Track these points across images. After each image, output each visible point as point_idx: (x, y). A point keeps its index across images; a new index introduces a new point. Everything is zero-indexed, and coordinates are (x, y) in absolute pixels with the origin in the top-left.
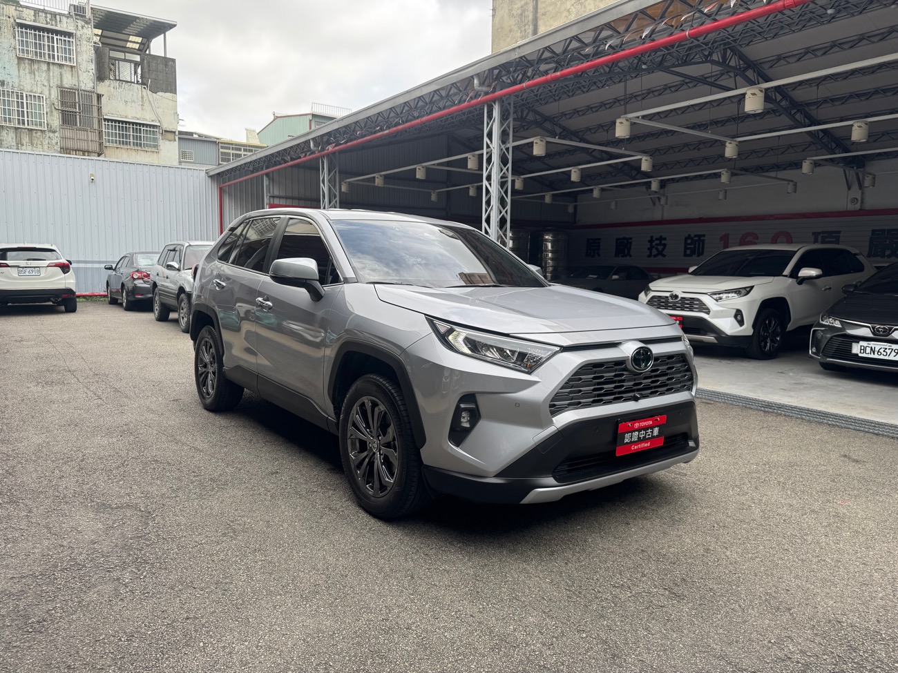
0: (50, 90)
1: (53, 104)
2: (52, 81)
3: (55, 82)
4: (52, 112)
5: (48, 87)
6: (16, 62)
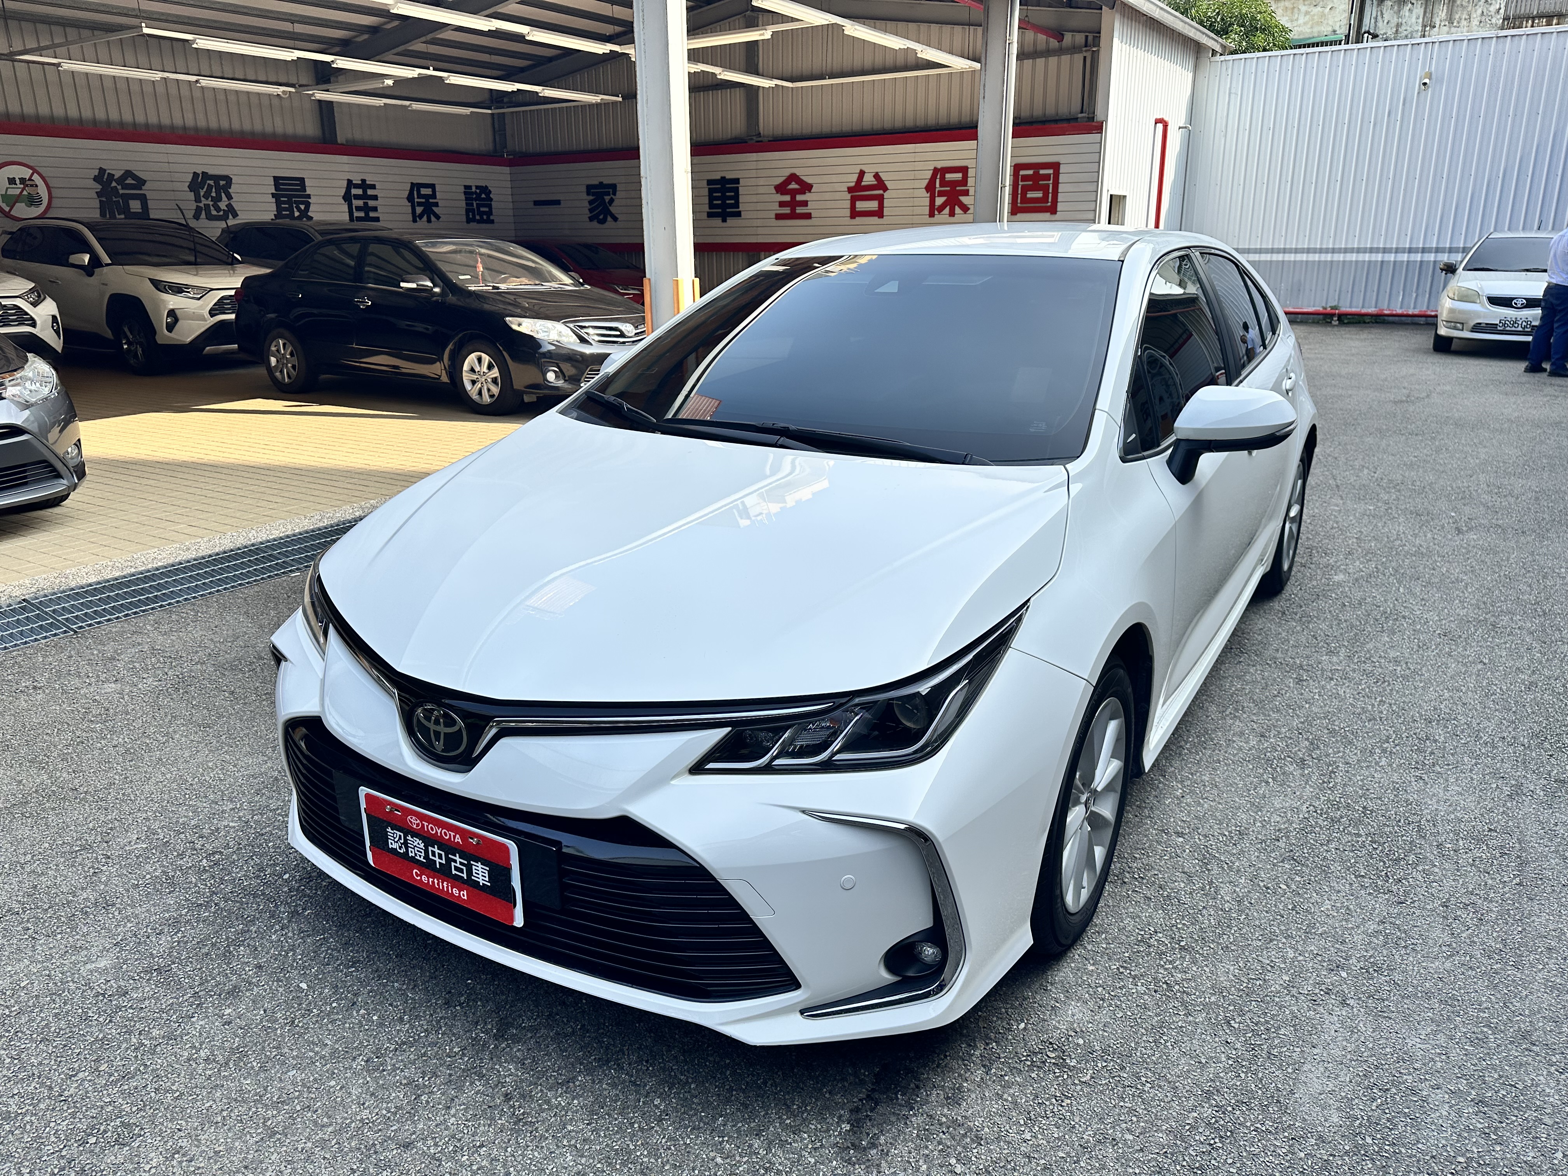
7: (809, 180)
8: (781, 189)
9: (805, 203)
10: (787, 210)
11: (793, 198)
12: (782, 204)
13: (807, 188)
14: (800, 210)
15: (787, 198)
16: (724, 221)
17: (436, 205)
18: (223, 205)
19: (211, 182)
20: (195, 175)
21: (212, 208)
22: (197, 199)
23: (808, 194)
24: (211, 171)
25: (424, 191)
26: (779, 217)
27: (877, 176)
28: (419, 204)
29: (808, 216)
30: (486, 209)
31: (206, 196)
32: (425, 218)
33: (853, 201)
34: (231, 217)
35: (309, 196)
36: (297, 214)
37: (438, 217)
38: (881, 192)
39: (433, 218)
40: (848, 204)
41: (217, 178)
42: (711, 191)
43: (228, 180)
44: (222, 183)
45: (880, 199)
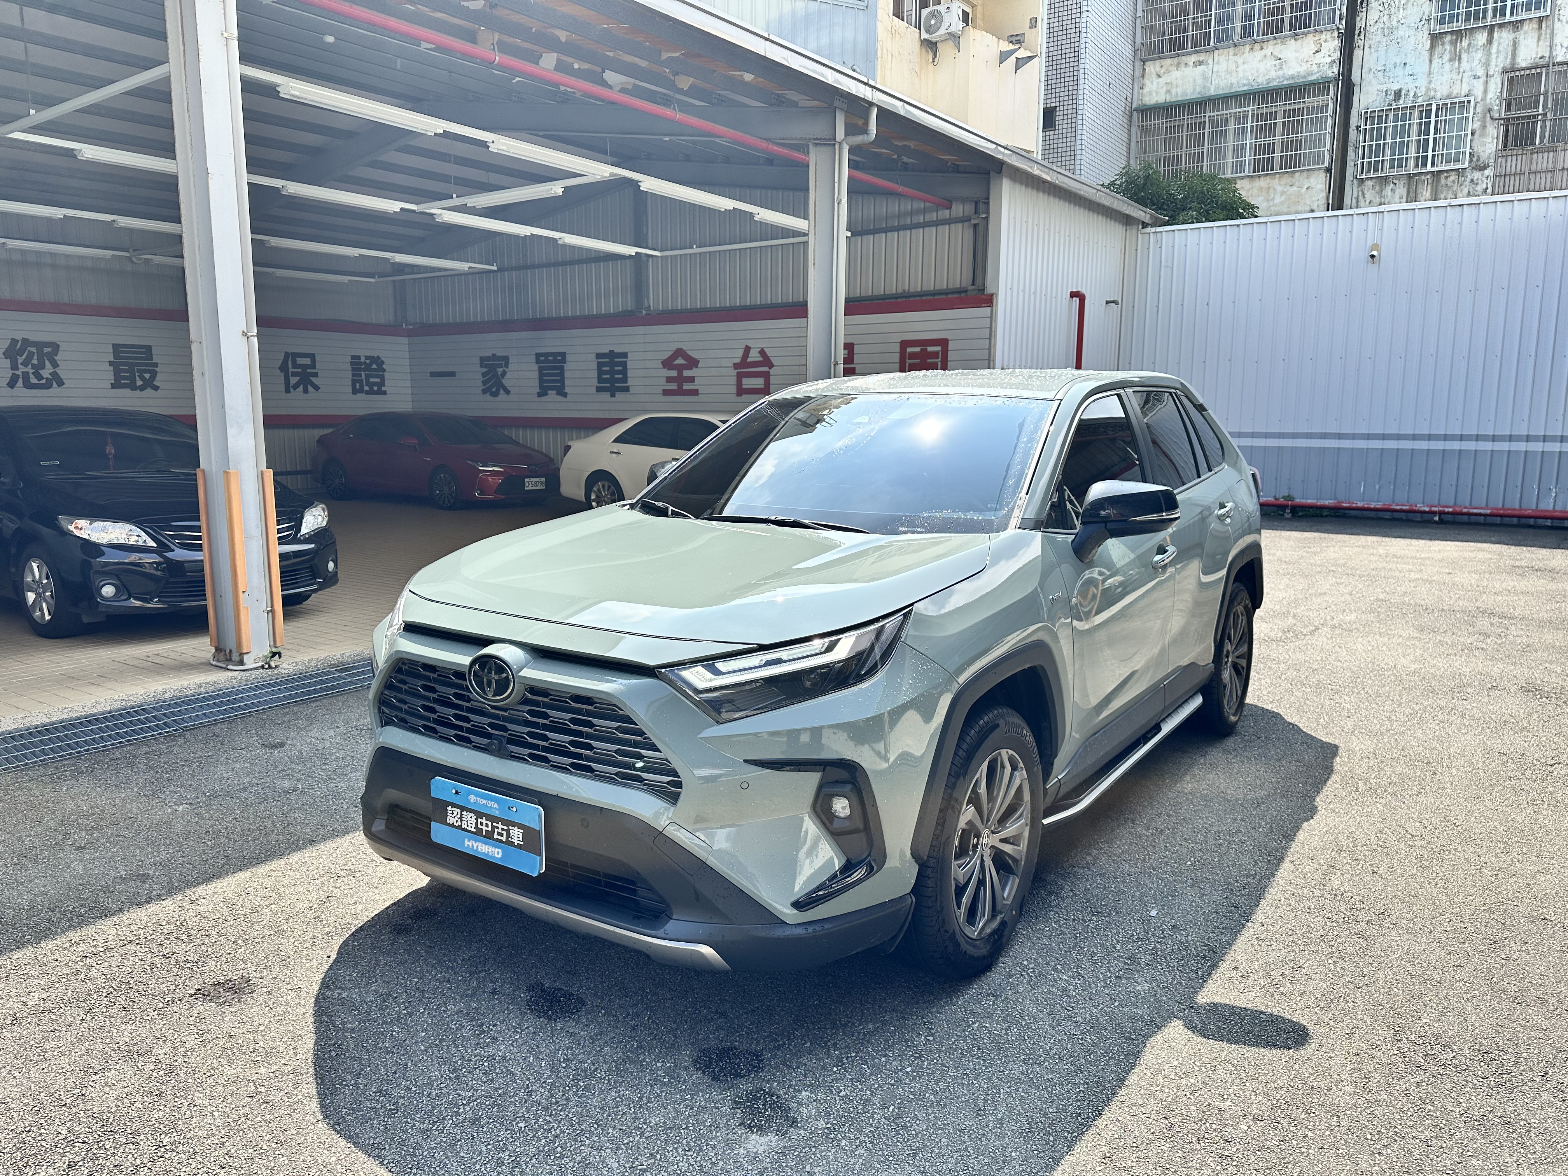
0: (1487, 82)
1: (1490, 110)
2: (1493, 63)
3: (1499, 61)
4: (1484, 127)
5: (1482, 80)
6: (1428, 46)
7: (695, 355)
8: (667, 364)
9: (692, 379)
10: (673, 386)
11: (680, 373)
12: (669, 380)
13: (693, 363)
14: (687, 386)
15: (674, 373)
16: (613, 396)
17: (316, 375)
18: (46, 373)
19: (34, 349)
20: (14, 341)
21: (31, 376)
22: (14, 367)
23: (694, 369)
24: (34, 337)
25: (300, 361)
26: (666, 393)
27: (762, 352)
28: (294, 374)
29: (695, 392)
30: (378, 380)
31: (25, 364)
32: (301, 388)
33: (740, 377)
34: (55, 385)
35: (156, 365)
36: (139, 383)
37: (317, 388)
38: (765, 369)
39: (310, 388)
40: (733, 380)
41: (40, 345)
42: (600, 365)
43: (56, 347)
44: (46, 350)
45: (766, 376)
